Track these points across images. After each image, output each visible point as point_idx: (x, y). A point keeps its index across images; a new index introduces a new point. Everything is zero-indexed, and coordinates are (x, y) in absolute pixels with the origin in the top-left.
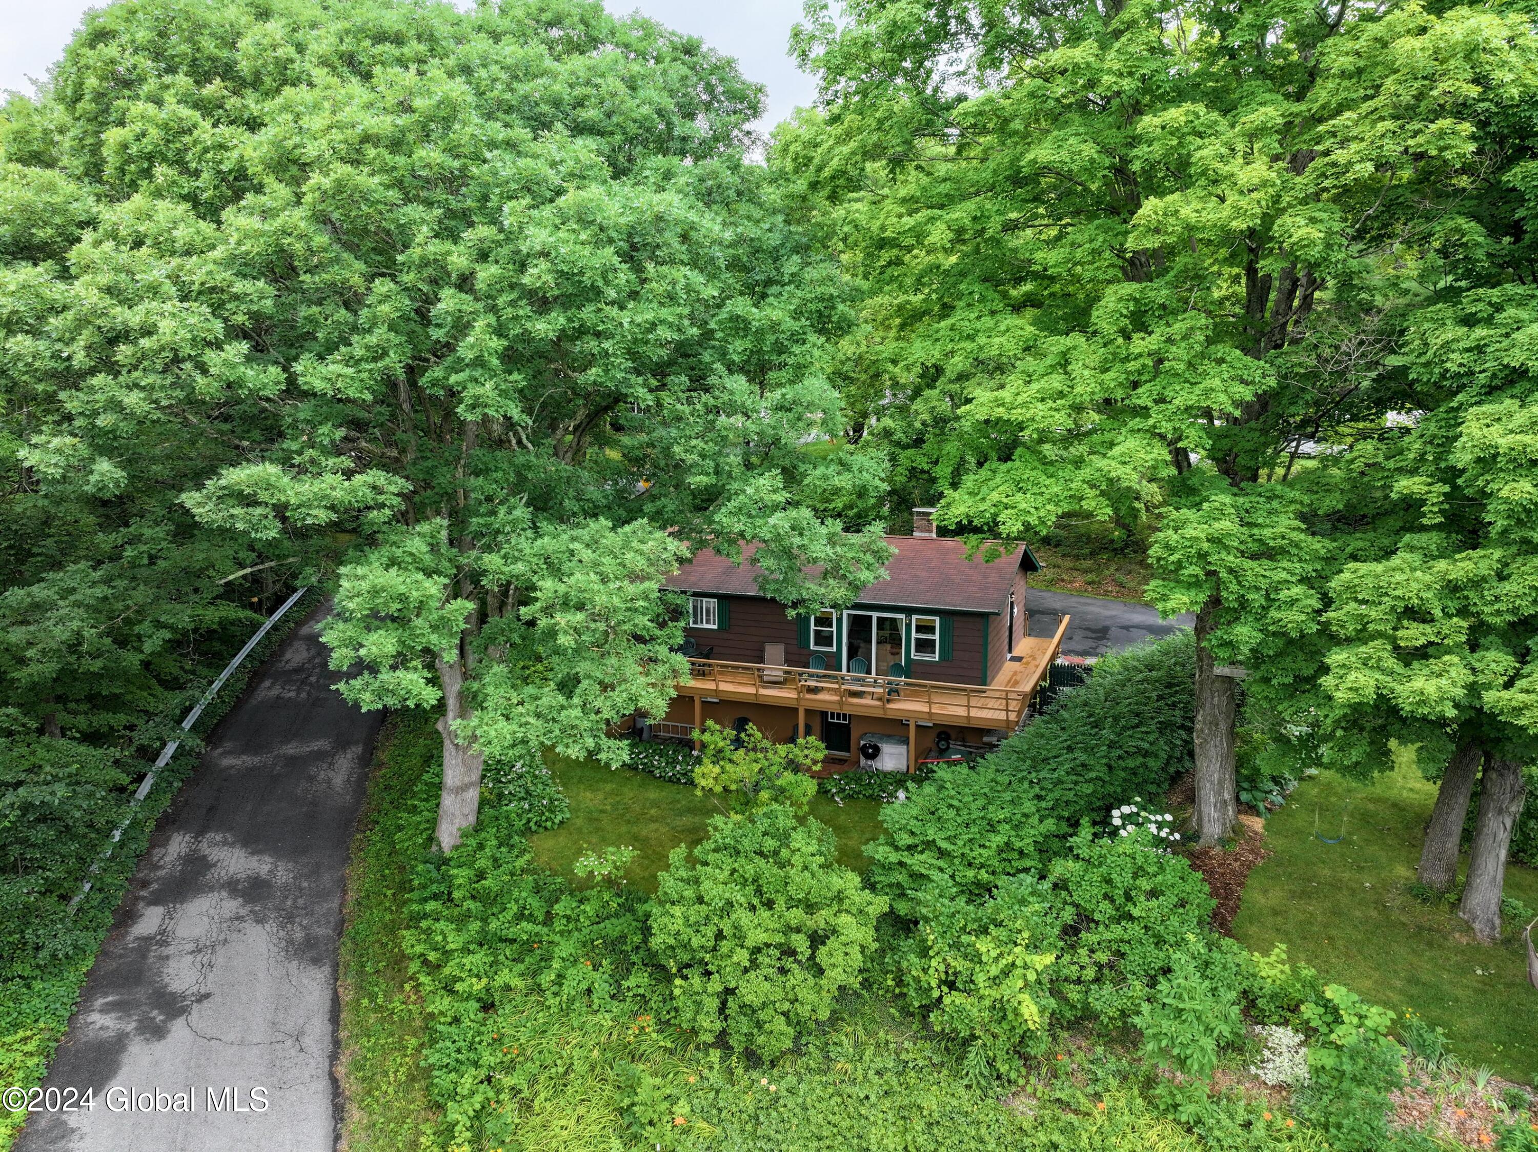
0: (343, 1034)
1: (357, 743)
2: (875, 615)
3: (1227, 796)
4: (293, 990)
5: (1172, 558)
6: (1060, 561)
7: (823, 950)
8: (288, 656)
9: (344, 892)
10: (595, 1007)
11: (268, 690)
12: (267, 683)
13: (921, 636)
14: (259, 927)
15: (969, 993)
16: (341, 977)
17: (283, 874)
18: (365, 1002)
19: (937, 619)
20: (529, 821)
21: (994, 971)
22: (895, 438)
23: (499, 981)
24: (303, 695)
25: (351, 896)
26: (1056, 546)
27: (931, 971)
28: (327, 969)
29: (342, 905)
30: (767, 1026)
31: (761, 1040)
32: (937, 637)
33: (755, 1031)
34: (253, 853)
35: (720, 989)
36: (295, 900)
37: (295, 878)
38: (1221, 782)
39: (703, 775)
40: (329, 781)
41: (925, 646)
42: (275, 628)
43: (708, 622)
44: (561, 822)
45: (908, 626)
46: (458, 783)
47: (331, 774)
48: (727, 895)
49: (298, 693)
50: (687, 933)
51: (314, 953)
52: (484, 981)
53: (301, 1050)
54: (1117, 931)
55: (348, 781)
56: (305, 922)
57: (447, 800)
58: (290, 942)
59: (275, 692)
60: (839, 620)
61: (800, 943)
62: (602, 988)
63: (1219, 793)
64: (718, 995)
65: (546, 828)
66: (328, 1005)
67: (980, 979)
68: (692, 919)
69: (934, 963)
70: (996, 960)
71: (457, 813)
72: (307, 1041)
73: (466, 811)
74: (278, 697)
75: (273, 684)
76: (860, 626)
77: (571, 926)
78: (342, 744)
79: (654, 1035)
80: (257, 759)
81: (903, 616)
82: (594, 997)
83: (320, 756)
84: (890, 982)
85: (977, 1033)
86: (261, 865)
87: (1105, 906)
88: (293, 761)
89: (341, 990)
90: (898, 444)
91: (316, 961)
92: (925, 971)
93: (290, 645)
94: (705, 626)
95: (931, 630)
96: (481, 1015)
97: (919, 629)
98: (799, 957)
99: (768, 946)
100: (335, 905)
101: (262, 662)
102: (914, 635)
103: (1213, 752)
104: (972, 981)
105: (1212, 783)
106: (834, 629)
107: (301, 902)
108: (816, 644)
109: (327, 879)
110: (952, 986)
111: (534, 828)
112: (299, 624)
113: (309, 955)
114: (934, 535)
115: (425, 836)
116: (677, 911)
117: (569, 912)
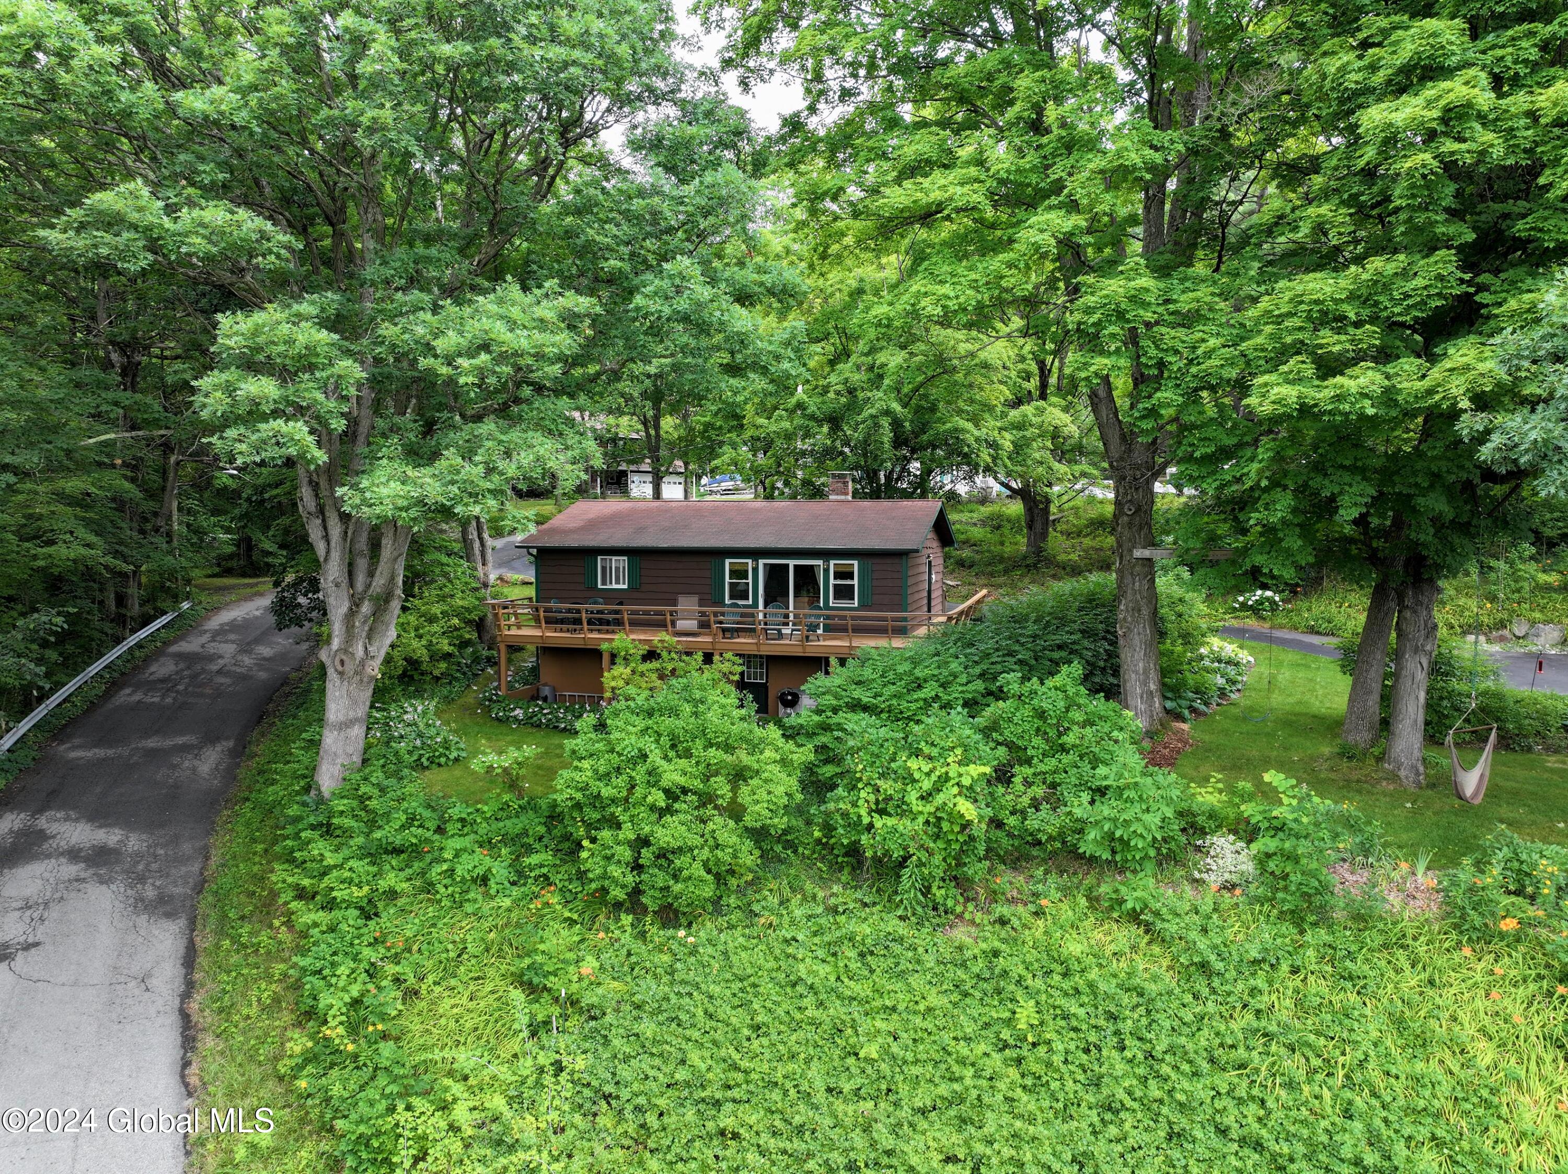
0: (198, 976)
1: (227, 739)
2: (792, 563)
3: (1153, 687)
4: (141, 940)
5: (1091, 321)
6: (974, 580)
7: (744, 790)
8: (153, 669)
9: (207, 858)
10: (493, 892)
11: (126, 696)
12: (128, 691)
13: (839, 582)
14: (104, 887)
15: (902, 815)
16: (199, 927)
17: (135, 842)
18: (227, 943)
19: (856, 563)
20: (421, 756)
21: (927, 785)
22: (809, 411)
23: (383, 885)
24: (169, 700)
25: (214, 862)
26: (971, 567)
27: (861, 802)
28: (182, 922)
29: (203, 868)
30: (685, 873)
31: (677, 888)
32: (855, 582)
33: (672, 882)
34: (100, 827)
35: (632, 836)
36: (148, 864)
37: (149, 847)
38: (1146, 672)
39: (614, 678)
40: (194, 769)
41: (844, 592)
42: (139, 645)
43: (617, 582)
44: (457, 760)
45: (826, 571)
46: (341, 718)
47: (196, 763)
48: (641, 745)
49: (163, 697)
50: (597, 786)
51: (168, 908)
52: (366, 889)
53: (147, 990)
54: (1051, 763)
55: (216, 769)
56: (158, 883)
57: (330, 739)
58: (140, 899)
59: (137, 697)
60: (755, 570)
61: (721, 786)
62: (500, 871)
63: (1145, 683)
64: (629, 843)
65: (439, 765)
66: (182, 951)
67: (912, 797)
68: (602, 770)
69: (863, 794)
70: (928, 774)
71: (340, 752)
72: (153, 982)
73: (350, 750)
74: (139, 702)
75: (134, 692)
76: (776, 576)
77: (466, 830)
78: (211, 739)
79: (559, 907)
80: (110, 752)
81: (820, 562)
82: (492, 883)
83: (184, 749)
84: (817, 834)
85: (911, 851)
86: (111, 837)
87: (1037, 741)
88: (152, 753)
89: (198, 940)
90: (812, 417)
91: (169, 915)
92: (854, 804)
93: (157, 660)
94: (615, 586)
95: (850, 576)
96: (360, 922)
97: (838, 575)
98: (720, 802)
99: (685, 791)
100: (196, 867)
101: (123, 674)
102: (832, 581)
103: (1137, 641)
104: (904, 803)
105: (1137, 673)
106: (750, 580)
107: (154, 866)
108: (731, 597)
109: (187, 847)
110: (882, 812)
111: (426, 763)
112: (166, 643)
113: (162, 910)
114: (850, 498)
115: (302, 783)
116: (586, 764)
117: (464, 816)
